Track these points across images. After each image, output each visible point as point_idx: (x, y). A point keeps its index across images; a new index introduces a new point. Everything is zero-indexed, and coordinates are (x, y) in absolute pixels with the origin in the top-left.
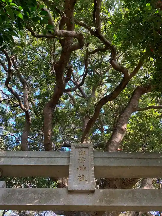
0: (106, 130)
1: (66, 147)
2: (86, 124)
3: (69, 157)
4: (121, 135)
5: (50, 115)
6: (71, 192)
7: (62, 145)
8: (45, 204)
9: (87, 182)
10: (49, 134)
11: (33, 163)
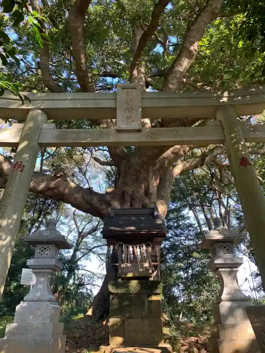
0: (174, 45)
1: (108, 76)
2: (138, 38)
3: (116, 99)
4: (188, 60)
5: (80, 30)
6: (119, 131)
7: (101, 73)
8: (97, 140)
9: (134, 123)
10: (83, 61)
11: (78, 106)
